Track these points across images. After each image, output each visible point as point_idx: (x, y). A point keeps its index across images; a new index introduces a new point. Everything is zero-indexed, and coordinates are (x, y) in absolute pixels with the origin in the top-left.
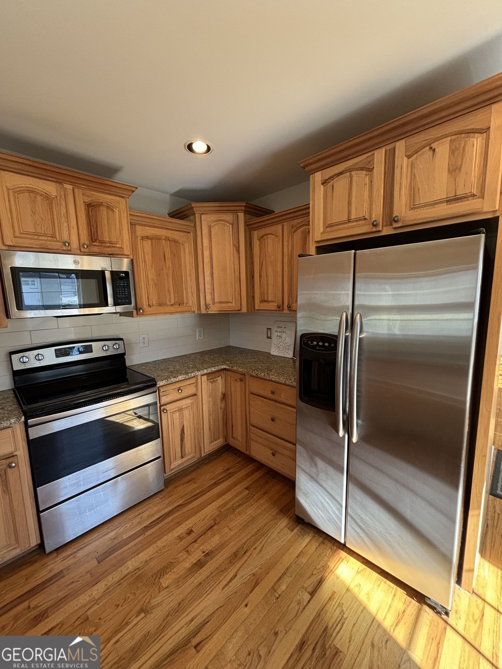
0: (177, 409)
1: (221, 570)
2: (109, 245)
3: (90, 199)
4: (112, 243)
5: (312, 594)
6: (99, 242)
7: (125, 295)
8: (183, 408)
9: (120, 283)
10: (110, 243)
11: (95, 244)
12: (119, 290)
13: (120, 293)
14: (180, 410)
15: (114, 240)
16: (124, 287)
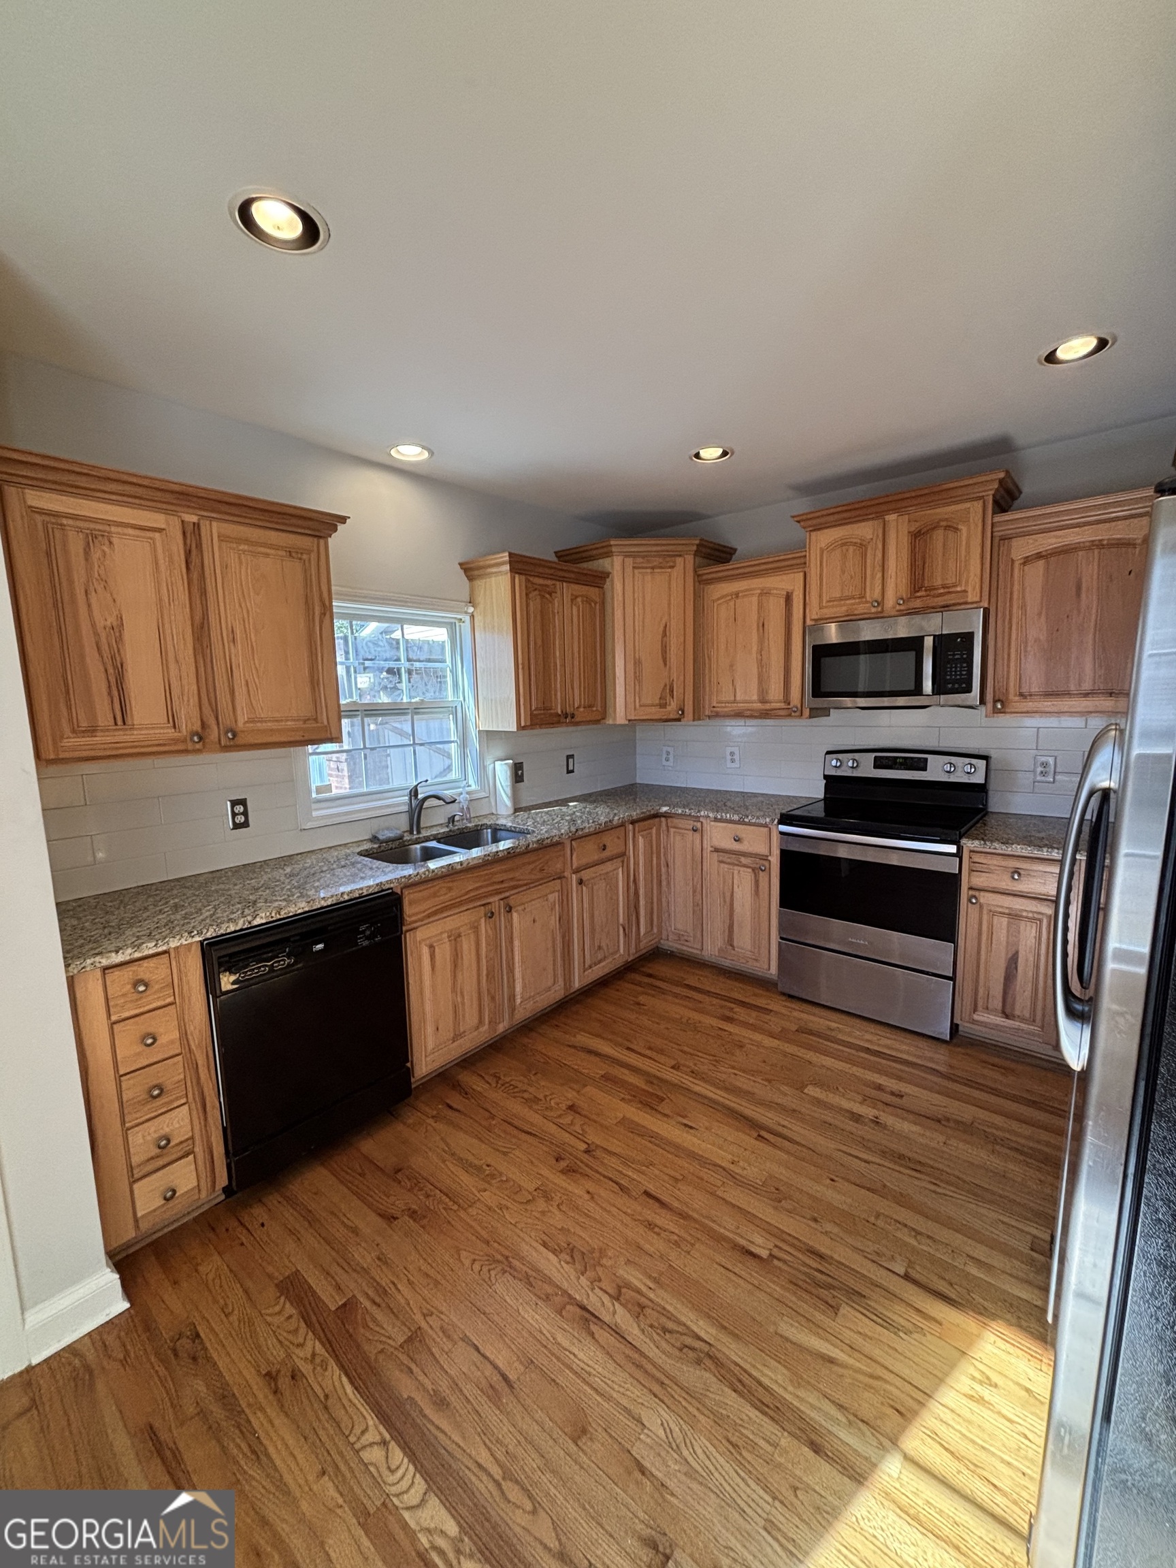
0: (1007, 911)
1: (863, 1143)
2: (942, 591)
3: (918, 524)
4: (948, 588)
5: (907, 1277)
6: (926, 591)
7: (961, 675)
8: (1021, 916)
9: (954, 655)
10: (944, 588)
11: (918, 594)
12: (951, 668)
13: (951, 671)
14: (1014, 916)
15: (951, 580)
16: (962, 660)
